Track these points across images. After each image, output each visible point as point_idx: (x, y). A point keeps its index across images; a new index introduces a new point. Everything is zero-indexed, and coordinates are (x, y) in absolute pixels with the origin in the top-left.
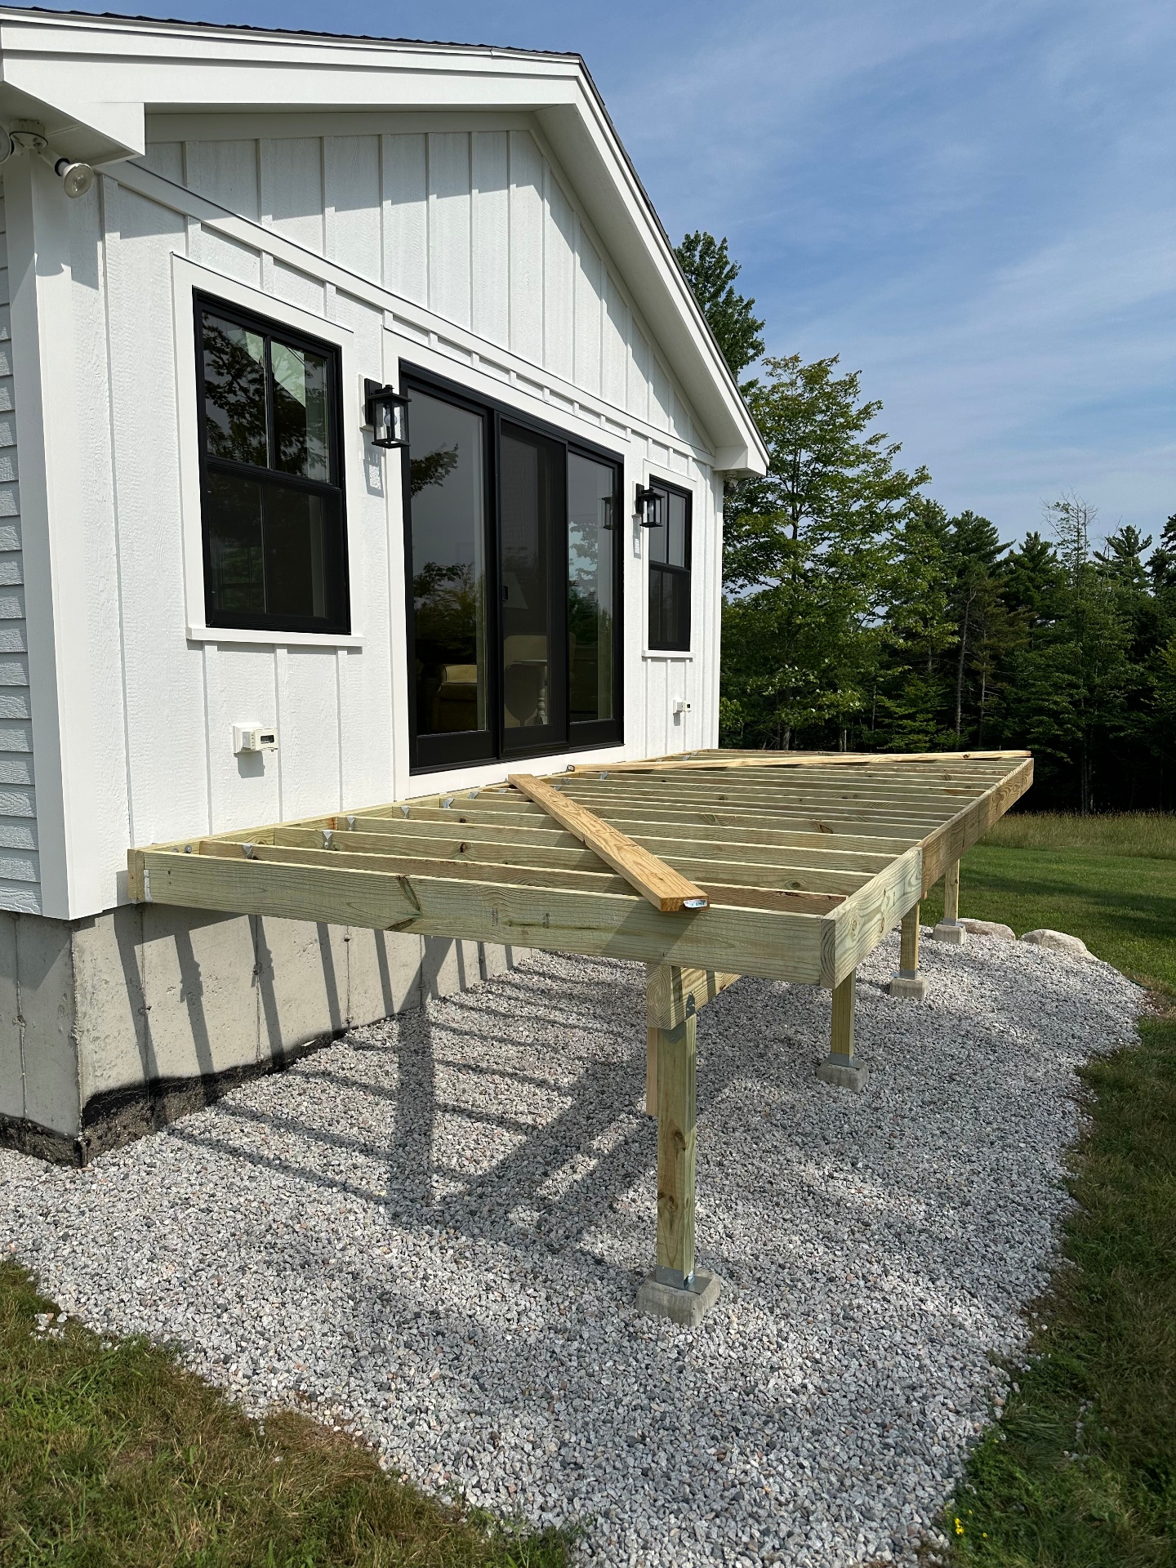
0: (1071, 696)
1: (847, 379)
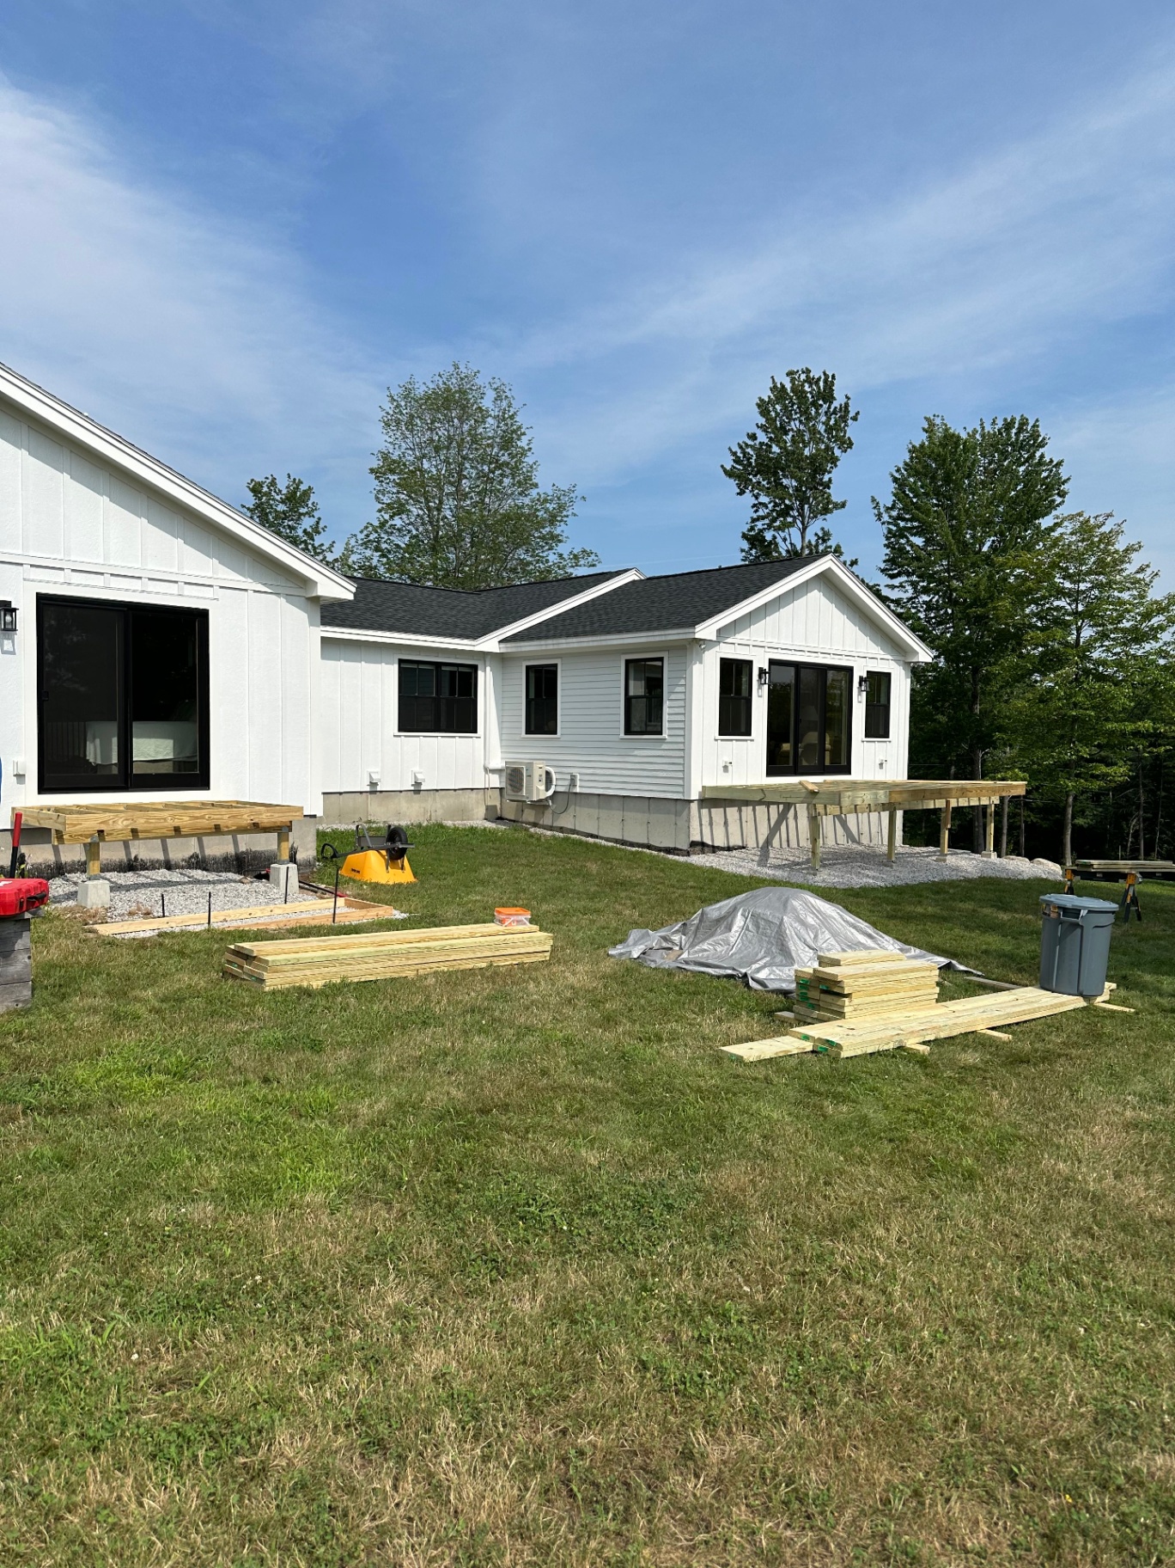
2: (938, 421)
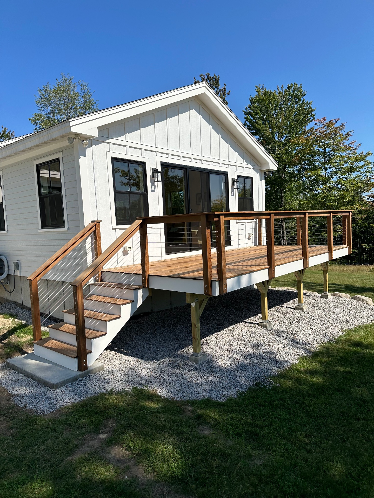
1: (341, 125)
2: (261, 87)
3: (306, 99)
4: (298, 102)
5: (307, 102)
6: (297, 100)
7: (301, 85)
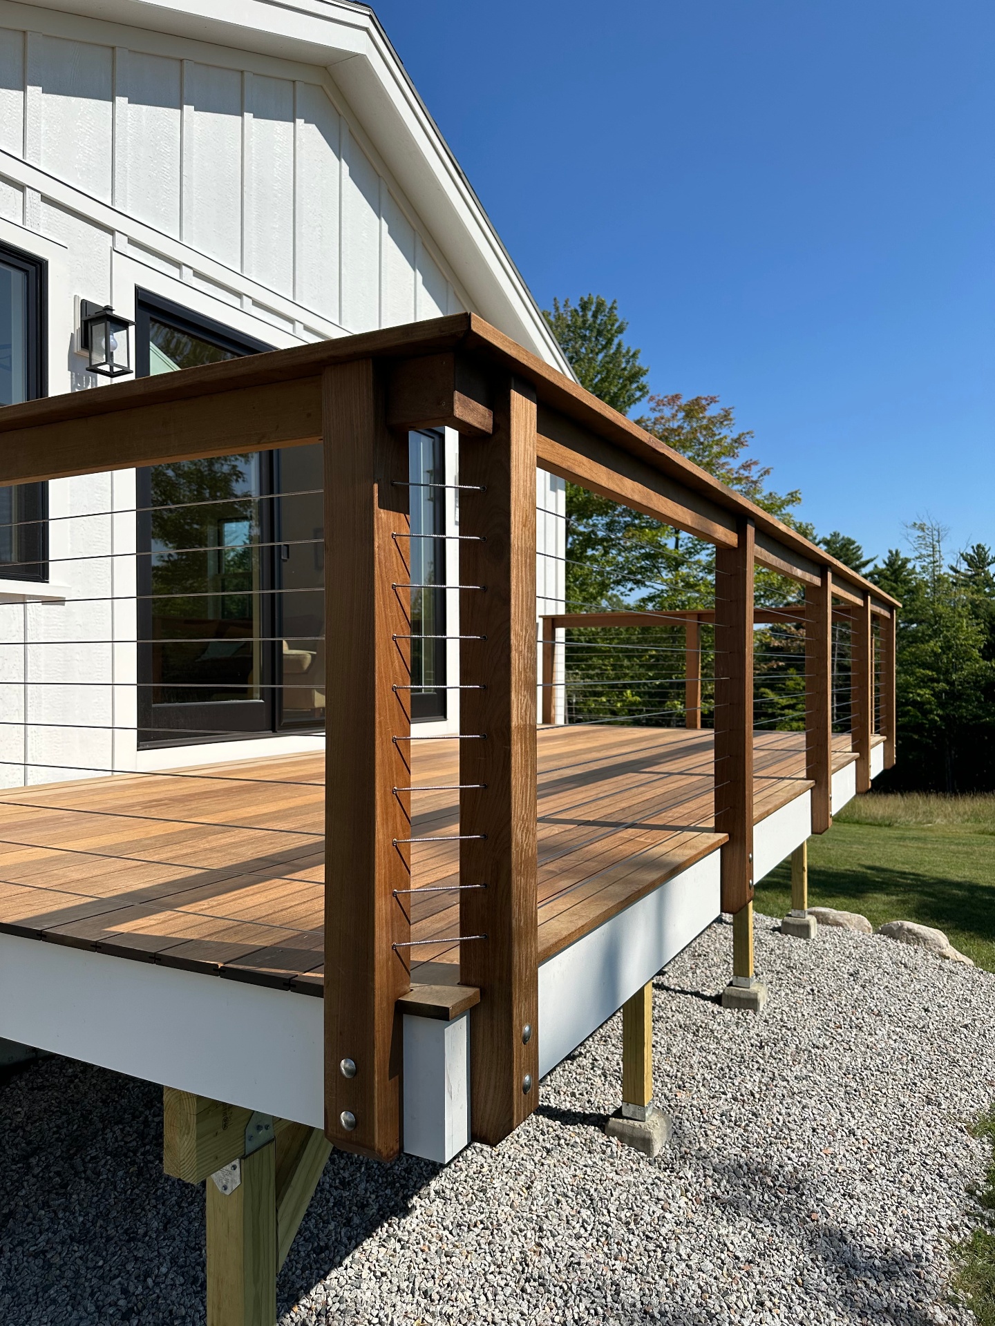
0: (933, 689)
1: (722, 413)
3: (626, 341)
4: (604, 347)
5: (628, 352)
6: (604, 343)
7: (615, 302)
